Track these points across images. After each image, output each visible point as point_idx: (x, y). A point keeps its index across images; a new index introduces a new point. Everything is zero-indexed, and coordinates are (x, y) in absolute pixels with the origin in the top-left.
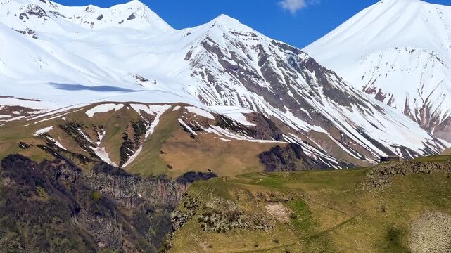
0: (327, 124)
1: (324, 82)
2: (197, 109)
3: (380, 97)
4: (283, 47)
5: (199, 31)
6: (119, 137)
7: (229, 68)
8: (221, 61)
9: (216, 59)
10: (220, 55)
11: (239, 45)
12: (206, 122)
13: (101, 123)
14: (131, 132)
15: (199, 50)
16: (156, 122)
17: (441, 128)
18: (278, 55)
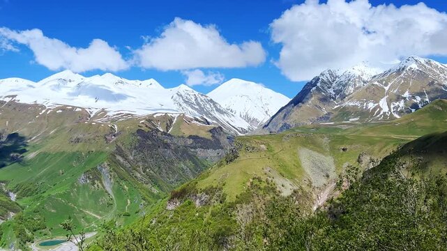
0: (217, 120)
1: (216, 107)
2: (188, 115)
3: (231, 111)
4: (202, 95)
5: (175, 90)
6: (165, 123)
7: (186, 102)
8: (184, 100)
9: (181, 99)
10: (183, 98)
11: (188, 94)
12: (192, 120)
13: (158, 120)
14: (168, 122)
15: (176, 96)
16: (175, 119)
17: (252, 122)
18: (200, 98)
